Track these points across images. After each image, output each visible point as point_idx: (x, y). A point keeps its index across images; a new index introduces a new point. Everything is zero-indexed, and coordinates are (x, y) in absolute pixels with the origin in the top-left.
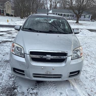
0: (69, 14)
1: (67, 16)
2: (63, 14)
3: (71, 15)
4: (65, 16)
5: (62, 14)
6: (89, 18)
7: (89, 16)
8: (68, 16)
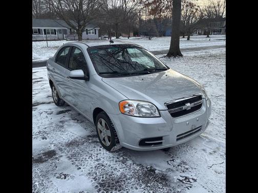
0: (56, 28)
1: (52, 33)
2: (43, 28)
3: (60, 31)
4: (49, 33)
5: (39, 29)
6: (95, 34)
7: (95, 30)
8: (54, 32)
